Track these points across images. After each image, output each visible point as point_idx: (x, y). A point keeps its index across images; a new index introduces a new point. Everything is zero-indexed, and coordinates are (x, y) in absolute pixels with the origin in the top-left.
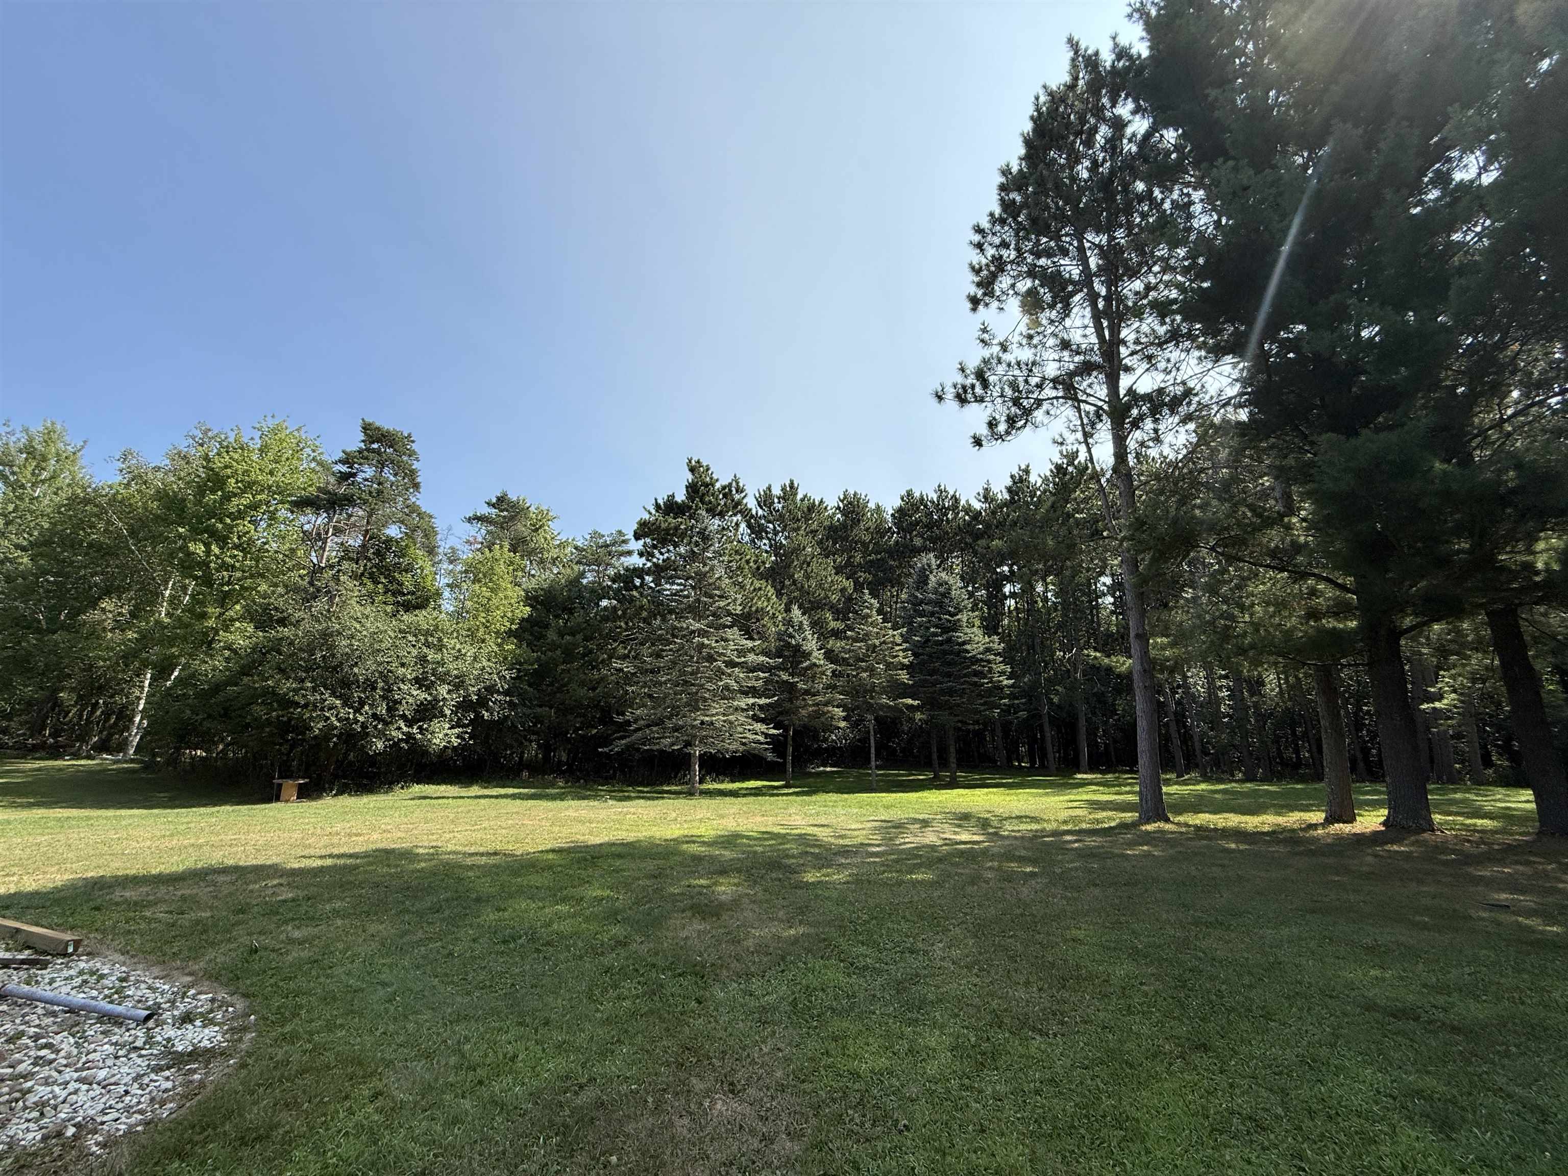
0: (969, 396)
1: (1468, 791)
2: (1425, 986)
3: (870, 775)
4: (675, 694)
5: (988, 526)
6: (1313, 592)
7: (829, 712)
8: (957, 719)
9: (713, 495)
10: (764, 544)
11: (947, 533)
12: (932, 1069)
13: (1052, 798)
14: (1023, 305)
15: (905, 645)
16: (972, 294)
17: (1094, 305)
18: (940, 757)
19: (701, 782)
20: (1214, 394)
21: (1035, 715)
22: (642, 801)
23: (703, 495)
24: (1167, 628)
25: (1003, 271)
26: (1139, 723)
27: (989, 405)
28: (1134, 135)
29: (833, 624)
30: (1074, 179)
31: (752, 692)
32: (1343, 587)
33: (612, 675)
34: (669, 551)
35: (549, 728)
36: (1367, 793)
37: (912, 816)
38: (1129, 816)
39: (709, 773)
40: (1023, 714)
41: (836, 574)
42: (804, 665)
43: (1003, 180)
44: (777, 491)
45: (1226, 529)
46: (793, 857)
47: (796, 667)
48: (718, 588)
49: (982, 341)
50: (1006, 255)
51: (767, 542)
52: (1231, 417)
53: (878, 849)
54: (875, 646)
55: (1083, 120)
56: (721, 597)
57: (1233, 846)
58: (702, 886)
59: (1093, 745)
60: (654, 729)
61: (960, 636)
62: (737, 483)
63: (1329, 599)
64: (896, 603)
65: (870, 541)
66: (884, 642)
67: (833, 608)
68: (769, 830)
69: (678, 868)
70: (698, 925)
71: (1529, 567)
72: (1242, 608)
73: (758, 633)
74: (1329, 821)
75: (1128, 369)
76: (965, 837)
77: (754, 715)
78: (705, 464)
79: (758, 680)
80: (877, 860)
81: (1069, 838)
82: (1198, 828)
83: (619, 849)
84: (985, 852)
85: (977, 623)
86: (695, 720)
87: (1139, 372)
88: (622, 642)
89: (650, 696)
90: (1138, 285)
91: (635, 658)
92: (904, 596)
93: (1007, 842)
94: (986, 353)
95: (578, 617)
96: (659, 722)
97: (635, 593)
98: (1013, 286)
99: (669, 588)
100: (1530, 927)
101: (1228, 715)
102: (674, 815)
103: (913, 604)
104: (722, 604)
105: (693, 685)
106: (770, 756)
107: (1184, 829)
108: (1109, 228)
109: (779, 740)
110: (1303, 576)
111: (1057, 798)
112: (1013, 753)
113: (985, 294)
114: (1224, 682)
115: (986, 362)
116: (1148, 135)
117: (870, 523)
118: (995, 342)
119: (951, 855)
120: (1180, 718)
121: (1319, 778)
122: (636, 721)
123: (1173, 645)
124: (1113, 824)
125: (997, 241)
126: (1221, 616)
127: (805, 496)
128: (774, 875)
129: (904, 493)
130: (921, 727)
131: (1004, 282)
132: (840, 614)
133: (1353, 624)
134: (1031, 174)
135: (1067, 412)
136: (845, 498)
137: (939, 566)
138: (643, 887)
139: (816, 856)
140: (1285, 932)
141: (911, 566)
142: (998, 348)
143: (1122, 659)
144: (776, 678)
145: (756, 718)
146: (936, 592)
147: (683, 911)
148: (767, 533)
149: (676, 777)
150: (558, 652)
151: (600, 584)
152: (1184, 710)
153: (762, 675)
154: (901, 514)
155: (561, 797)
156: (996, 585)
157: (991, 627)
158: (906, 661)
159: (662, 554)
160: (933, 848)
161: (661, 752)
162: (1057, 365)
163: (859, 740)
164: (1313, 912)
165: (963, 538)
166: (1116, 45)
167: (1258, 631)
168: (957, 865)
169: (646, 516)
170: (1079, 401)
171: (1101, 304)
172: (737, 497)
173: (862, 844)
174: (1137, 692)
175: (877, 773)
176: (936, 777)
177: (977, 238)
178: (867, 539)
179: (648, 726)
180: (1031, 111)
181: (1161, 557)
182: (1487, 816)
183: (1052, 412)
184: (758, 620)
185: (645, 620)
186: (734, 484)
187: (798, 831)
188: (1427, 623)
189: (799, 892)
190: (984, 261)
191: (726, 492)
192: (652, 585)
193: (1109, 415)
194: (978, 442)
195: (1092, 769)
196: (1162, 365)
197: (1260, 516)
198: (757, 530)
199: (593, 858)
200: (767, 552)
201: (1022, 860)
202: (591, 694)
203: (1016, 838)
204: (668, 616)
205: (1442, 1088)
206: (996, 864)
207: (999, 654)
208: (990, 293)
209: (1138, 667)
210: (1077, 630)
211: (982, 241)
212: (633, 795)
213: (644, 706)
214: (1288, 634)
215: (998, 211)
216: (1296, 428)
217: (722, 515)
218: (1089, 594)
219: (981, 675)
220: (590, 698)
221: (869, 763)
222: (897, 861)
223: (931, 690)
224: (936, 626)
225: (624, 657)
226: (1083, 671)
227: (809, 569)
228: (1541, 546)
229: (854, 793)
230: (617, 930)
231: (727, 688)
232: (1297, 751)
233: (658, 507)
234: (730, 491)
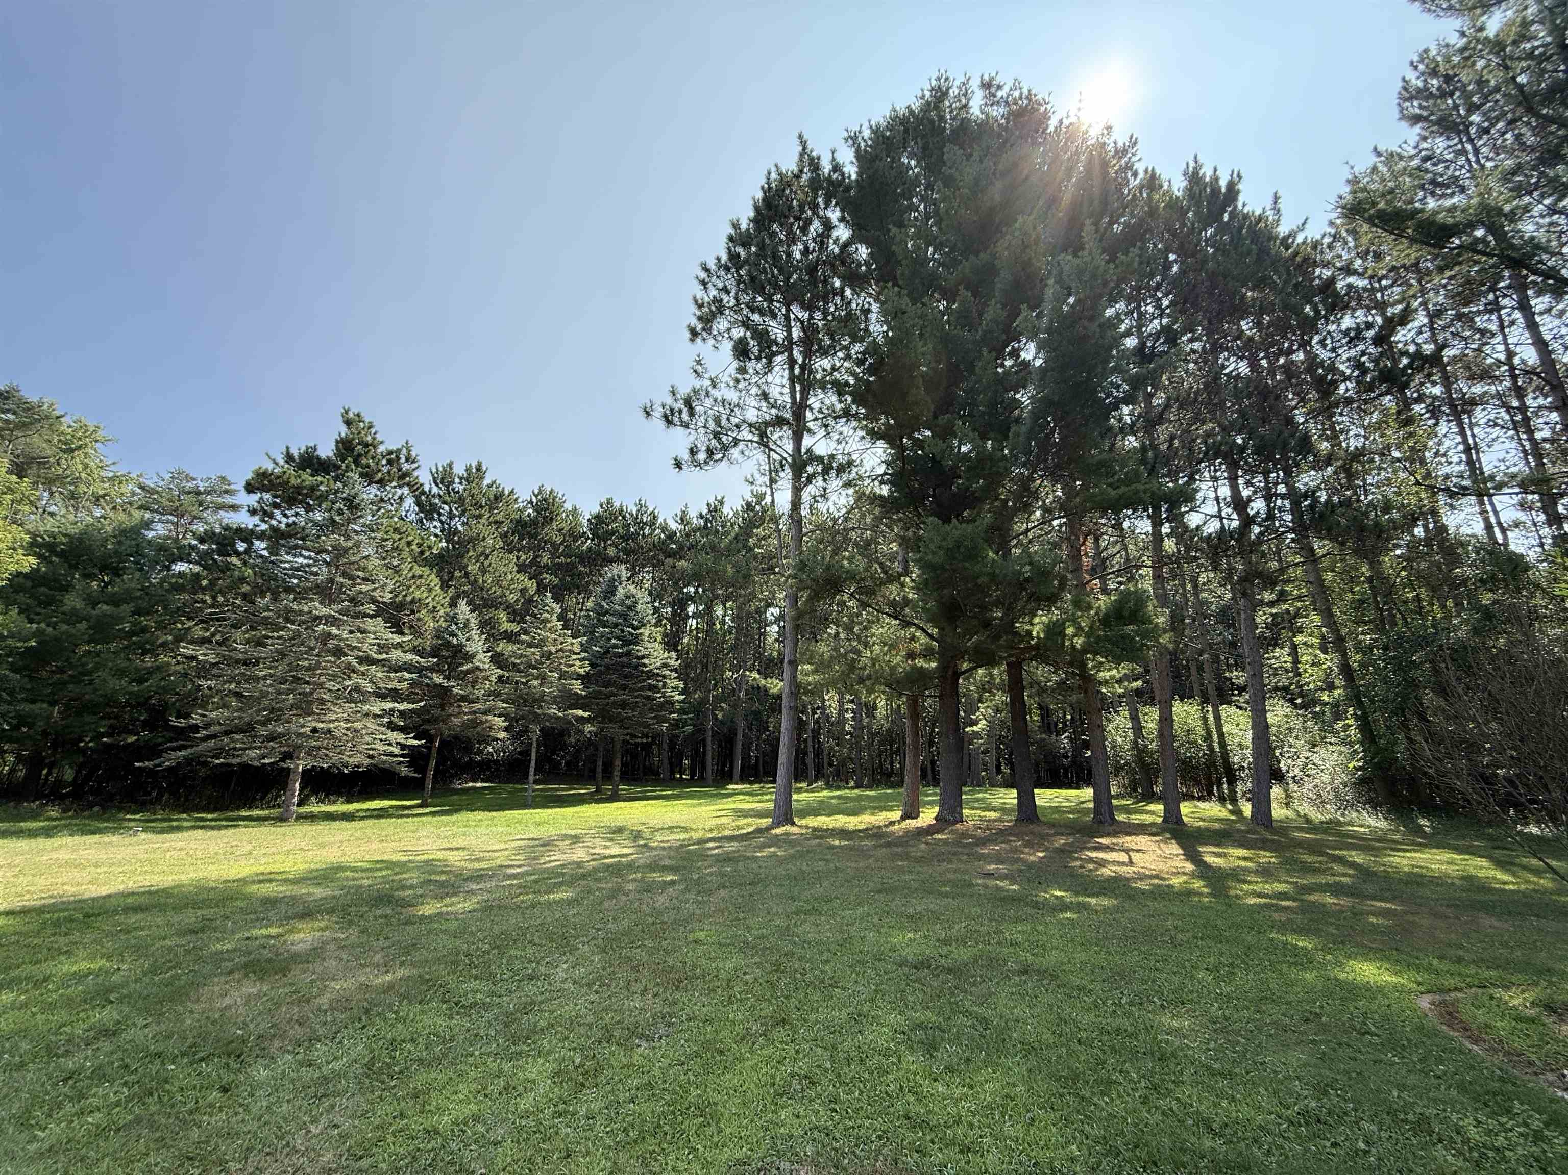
0: (676, 420)
1: (985, 792)
2: (938, 940)
3: (526, 790)
4: (279, 693)
5: (681, 548)
6: (913, 638)
7: (487, 721)
8: (626, 732)
9: (373, 458)
10: (435, 527)
11: (642, 548)
12: (525, 1104)
13: (704, 808)
14: (735, 349)
15: (583, 655)
16: (692, 325)
17: (792, 369)
18: (604, 771)
19: (299, 805)
20: (869, 469)
21: (700, 730)
22: (200, 832)
23: (360, 455)
24: (811, 657)
25: (722, 313)
26: (782, 739)
27: (693, 432)
28: (838, 239)
29: (507, 626)
30: (789, 255)
31: (394, 695)
32: (931, 636)
33: (178, 663)
34: (297, 514)
35: (45, 734)
36: (930, 795)
37: (564, 832)
38: (766, 822)
39: (315, 792)
40: (689, 729)
41: (518, 572)
42: (465, 668)
43: (733, 232)
44: (459, 470)
45: (863, 579)
46: (412, 887)
47: (454, 670)
48: (364, 569)
49: (695, 371)
50: (725, 301)
51: (438, 524)
52: (877, 491)
53: (518, 870)
54: (550, 653)
55: (802, 211)
56: (365, 579)
57: (837, 843)
58: (270, 937)
59: (746, 758)
60: (237, 737)
61: (640, 650)
62: (409, 451)
63: (921, 645)
64: (581, 610)
65: (561, 543)
66: (561, 650)
67: (508, 607)
68: (385, 858)
69: (237, 917)
70: (251, 988)
71: (1029, 633)
72: (866, 645)
73: (411, 627)
74: (903, 818)
75: (809, 431)
76: (615, 850)
77: (390, 723)
78: (367, 421)
79: (402, 682)
80: (515, 882)
81: (711, 845)
82: (815, 829)
83: (141, 900)
84: (630, 866)
85: (659, 639)
86: (303, 726)
87: (818, 436)
88: (202, 621)
89: (238, 695)
90: (826, 363)
91: (219, 644)
92: (590, 604)
93: (655, 853)
94: (697, 384)
95: (129, 580)
96: (248, 729)
97: (235, 560)
98: (729, 330)
99: (288, 560)
100: (1002, 887)
101: (850, 734)
102: (249, 847)
103: (598, 614)
104: (365, 588)
105: (308, 683)
106: (404, 770)
107: (804, 831)
108: (809, 307)
109: (420, 753)
110: (907, 624)
111: (708, 808)
112: (675, 765)
113: (704, 329)
114: (850, 706)
115: (696, 391)
116: (846, 245)
117: (564, 525)
118: (707, 376)
119: (596, 870)
120: (816, 733)
121: (900, 784)
122: (207, 726)
123: (816, 671)
124: (750, 829)
125: (721, 285)
126: (851, 651)
127: (494, 482)
128: (379, 912)
129: (604, 500)
130: (589, 739)
131: (721, 324)
132: (516, 615)
133: (934, 665)
134: (756, 237)
135: (758, 456)
136: (540, 493)
137: (629, 579)
138: (170, 949)
139: (441, 885)
140: (860, 911)
141: (601, 575)
142: (709, 382)
143: (776, 681)
144: (427, 681)
145: (392, 727)
146: (622, 604)
147: (231, 972)
148: (440, 514)
149: (262, 798)
150: (83, 626)
151: (176, 540)
152: (820, 727)
153: (407, 675)
154: (598, 521)
155: (48, 833)
156: (680, 604)
157: (671, 643)
158: (582, 671)
159: (285, 516)
160: (579, 864)
161: (245, 767)
162: (756, 412)
163: (520, 753)
164: (879, 892)
165: (655, 555)
166: (834, 159)
167: (874, 665)
168: (598, 880)
169: (269, 466)
170: (770, 450)
171: (797, 371)
172: (406, 467)
173: (501, 866)
174: (784, 711)
175: (533, 787)
176: (598, 791)
177: (703, 275)
178: (559, 540)
179: (227, 733)
180: (763, 181)
181: (816, 596)
182: (994, 809)
183: (746, 453)
184: (413, 612)
185: (245, 596)
186: (404, 451)
187: (426, 857)
188: (975, 668)
189: (409, 928)
190: (706, 299)
191: (393, 458)
192: (265, 553)
193: (792, 466)
194: (678, 465)
195: (743, 780)
196: (836, 436)
197: (886, 573)
198: (428, 509)
199: (87, 916)
200: (436, 536)
201: (665, 869)
202: (135, 687)
203: (664, 848)
204: (283, 596)
205: (934, 1018)
206: (639, 875)
207: (676, 670)
208: (706, 329)
209: (787, 690)
210: (745, 653)
211: (707, 280)
212: (185, 824)
213: (226, 706)
214: (893, 669)
215: (724, 258)
216: (916, 509)
217: (381, 483)
218: (760, 622)
219: (655, 689)
220: (130, 693)
221: (527, 778)
222: (536, 882)
223: (605, 702)
224: (618, 638)
225: (203, 641)
226: (747, 690)
227: (486, 563)
228: (1036, 620)
229: (504, 810)
230: (106, 1015)
231: (357, 689)
232: (892, 764)
233: (289, 458)
234: (398, 458)
